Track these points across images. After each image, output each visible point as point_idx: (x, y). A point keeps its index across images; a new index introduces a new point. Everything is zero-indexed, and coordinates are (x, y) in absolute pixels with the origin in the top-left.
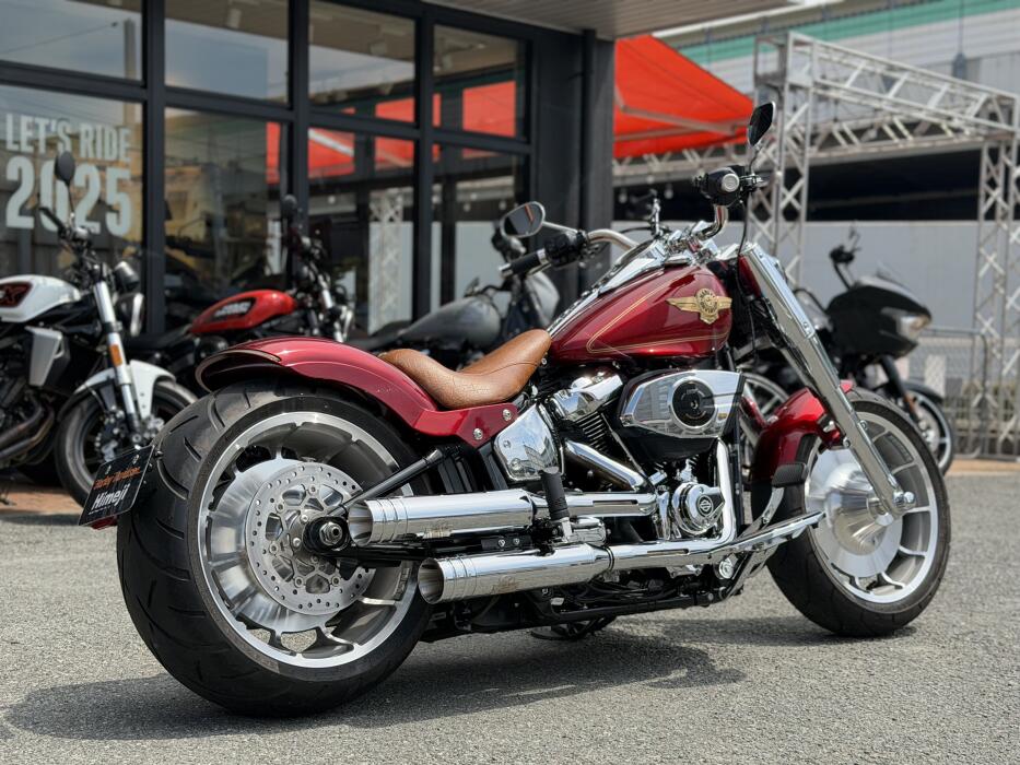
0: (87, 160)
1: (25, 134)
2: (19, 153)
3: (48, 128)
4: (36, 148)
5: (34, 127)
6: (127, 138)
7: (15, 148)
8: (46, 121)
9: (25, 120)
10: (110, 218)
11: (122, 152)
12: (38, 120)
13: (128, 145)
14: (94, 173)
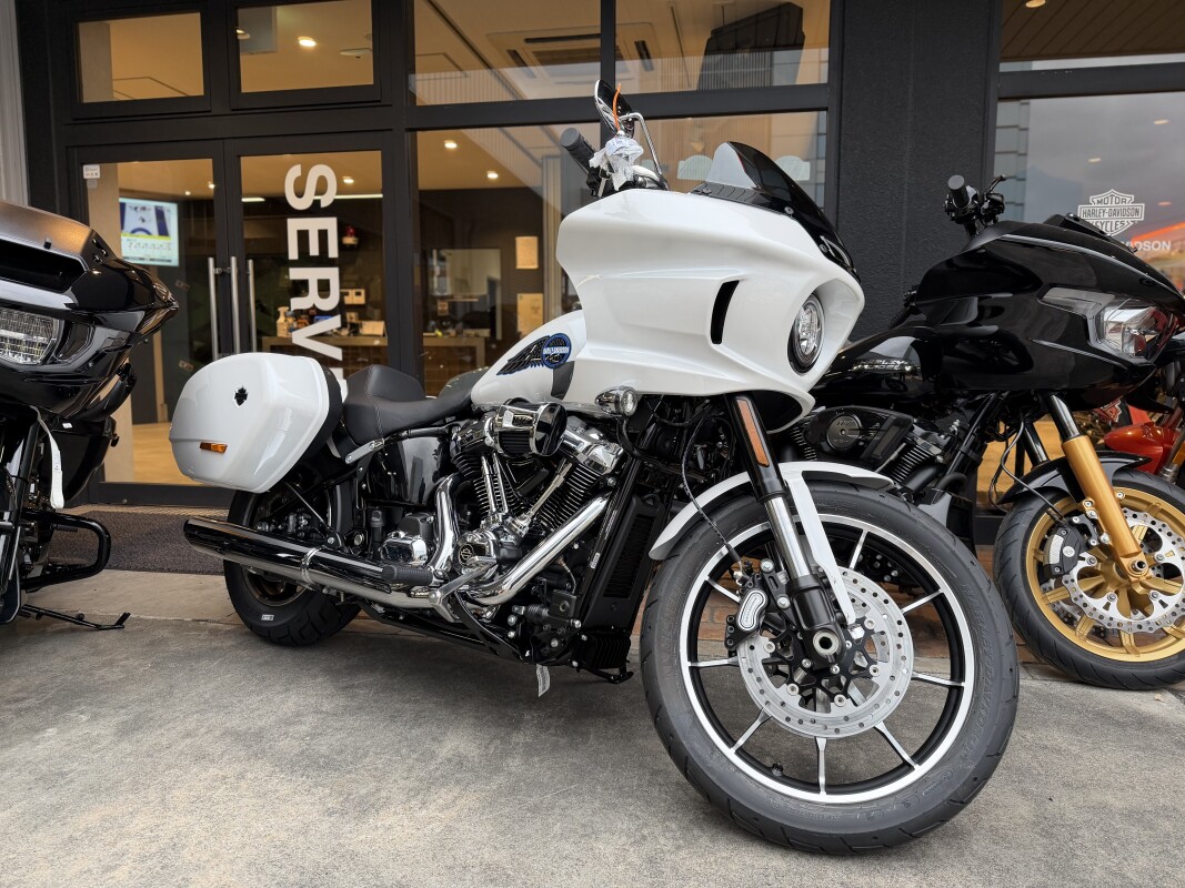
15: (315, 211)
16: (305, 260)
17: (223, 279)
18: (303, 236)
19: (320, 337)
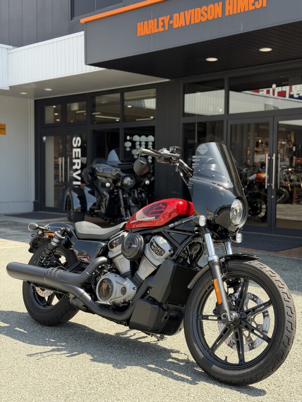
16: (76, 158)
19: (78, 175)
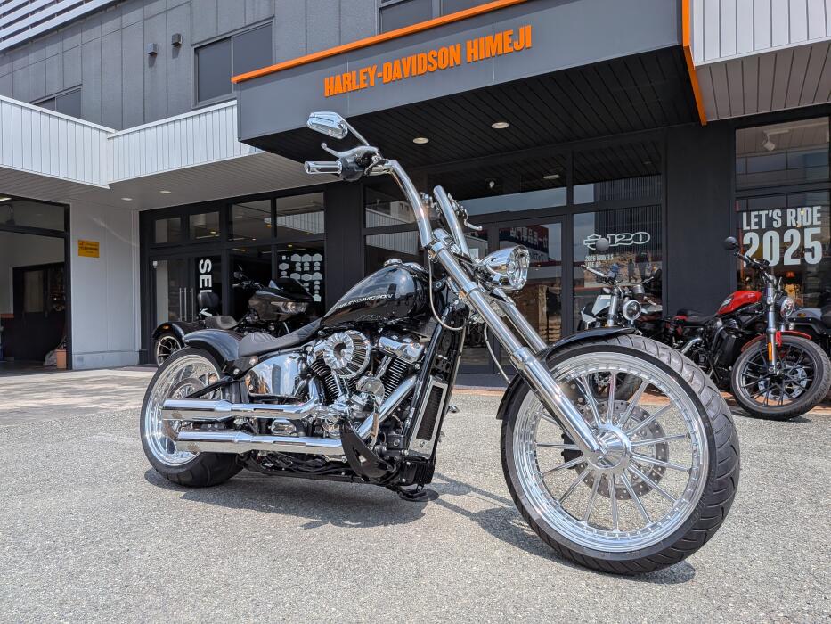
0: (792, 227)
1: (754, 220)
2: (750, 231)
3: (767, 215)
4: (760, 227)
5: (759, 217)
6: (819, 211)
7: (749, 228)
8: (766, 212)
9: (753, 214)
10: (808, 256)
11: (815, 219)
12: (761, 213)
13: (819, 215)
14: (796, 234)
15: (206, 273)
16: (204, 288)
17: (183, 294)
18: (203, 280)
